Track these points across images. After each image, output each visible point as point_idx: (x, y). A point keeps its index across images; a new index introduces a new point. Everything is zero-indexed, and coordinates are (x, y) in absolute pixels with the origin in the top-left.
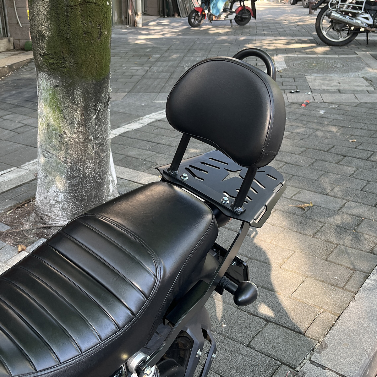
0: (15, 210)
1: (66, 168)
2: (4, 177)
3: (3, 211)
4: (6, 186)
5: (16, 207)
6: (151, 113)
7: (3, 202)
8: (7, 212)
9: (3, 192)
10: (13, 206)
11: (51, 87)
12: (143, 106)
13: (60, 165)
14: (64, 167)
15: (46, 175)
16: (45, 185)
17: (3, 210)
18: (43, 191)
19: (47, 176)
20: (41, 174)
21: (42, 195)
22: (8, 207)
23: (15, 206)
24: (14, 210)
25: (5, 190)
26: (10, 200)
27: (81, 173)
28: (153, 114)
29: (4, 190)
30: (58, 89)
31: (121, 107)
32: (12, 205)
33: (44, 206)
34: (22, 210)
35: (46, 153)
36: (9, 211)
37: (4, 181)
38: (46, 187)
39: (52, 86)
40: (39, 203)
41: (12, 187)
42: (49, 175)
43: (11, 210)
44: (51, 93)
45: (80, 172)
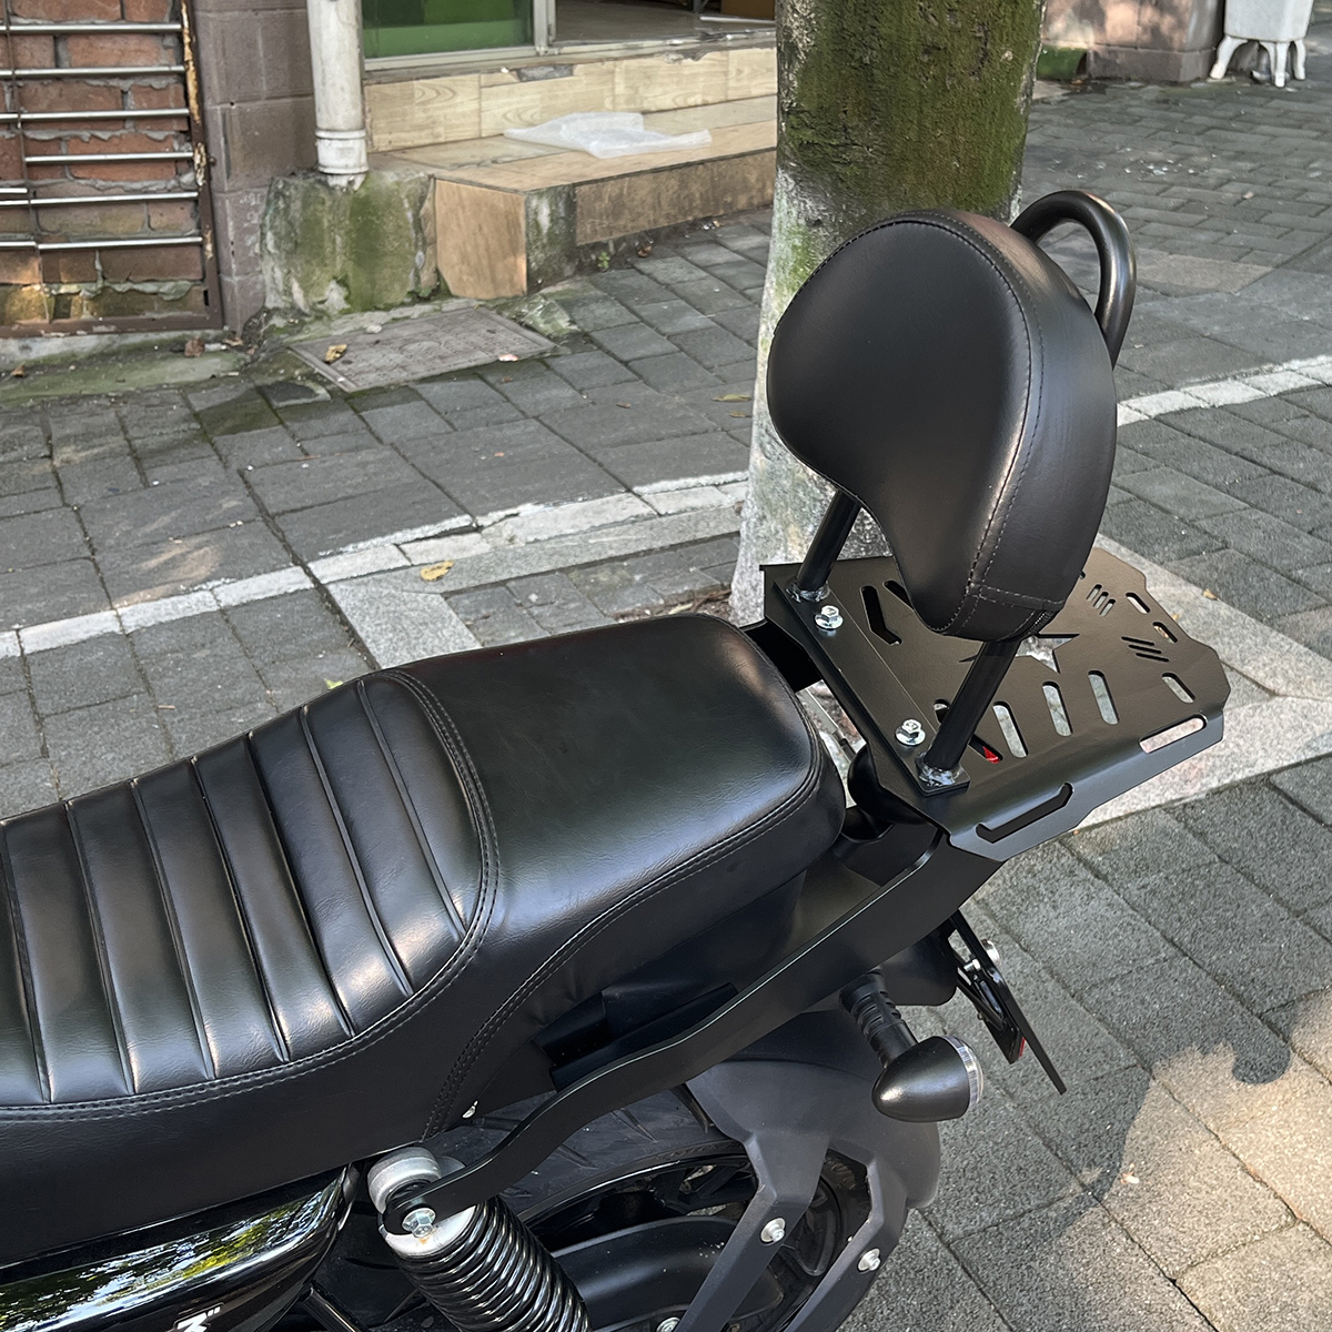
0: (700, 606)
1: (819, 504)
2: (726, 493)
3: (662, 602)
4: (712, 524)
5: (707, 596)
6: (1313, 355)
7: (678, 571)
8: (676, 605)
9: (695, 542)
10: (699, 592)
11: (798, 225)
12: (1300, 325)
13: (804, 491)
14: (815, 499)
15: (761, 513)
16: (755, 545)
17: (663, 597)
18: (749, 564)
19: (765, 517)
20: (751, 506)
21: (746, 576)
22: (680, 591)
23: (704, 591)
24: (697, 604)
25: (705, 536)
26: (702, 570)
27: (868, 528)
28: (1322, 358)
29: (700, 535)
30: (822, 232)
31: (1219, 317)
32: (698, 587)
33: (747, 611)
34: (718, 612)
35: (769, 443)
36: (682, 603)
37: (719, 510)
38: (757, 552)
39: (802, 222)
40: (736, 601)
41: (726, 531)
42: (769, 516)
43: (688, 602)
44: (797, 242)
45: (864, 525)
